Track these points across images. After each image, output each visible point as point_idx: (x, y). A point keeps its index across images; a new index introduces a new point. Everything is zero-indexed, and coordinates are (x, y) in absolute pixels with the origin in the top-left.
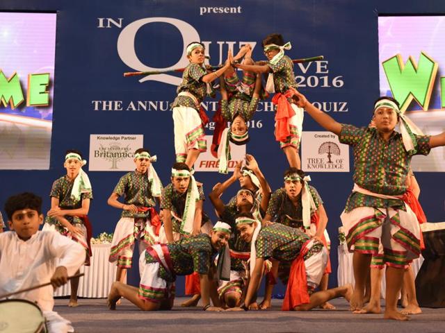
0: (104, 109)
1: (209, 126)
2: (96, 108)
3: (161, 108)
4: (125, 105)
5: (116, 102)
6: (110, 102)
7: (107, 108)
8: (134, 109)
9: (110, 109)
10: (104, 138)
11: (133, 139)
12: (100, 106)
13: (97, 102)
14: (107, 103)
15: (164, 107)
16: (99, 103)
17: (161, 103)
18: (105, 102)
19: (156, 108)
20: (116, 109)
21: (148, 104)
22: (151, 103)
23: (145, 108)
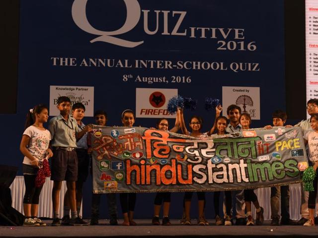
0: (61, 64)
1: (148, 80)
2: (55, 64)
3: (109, 65)
4: (79, 61)
5: (71, 59)
6: (66, 59)
7: (64, 63)
8: (86, 65)
9: (66, 64)
10: (61, 89)
11: (86, 90)
12: (58, 62)
13: (55, 59)
14: (64, 60)
15: (111, 64)
16: (57, 59)
17: (109, 60)
18: (62, 59)
19: (104, 64)
20: (71, 65)
21: (98, 61)
22: (100, 60)
23: (95, 64)
